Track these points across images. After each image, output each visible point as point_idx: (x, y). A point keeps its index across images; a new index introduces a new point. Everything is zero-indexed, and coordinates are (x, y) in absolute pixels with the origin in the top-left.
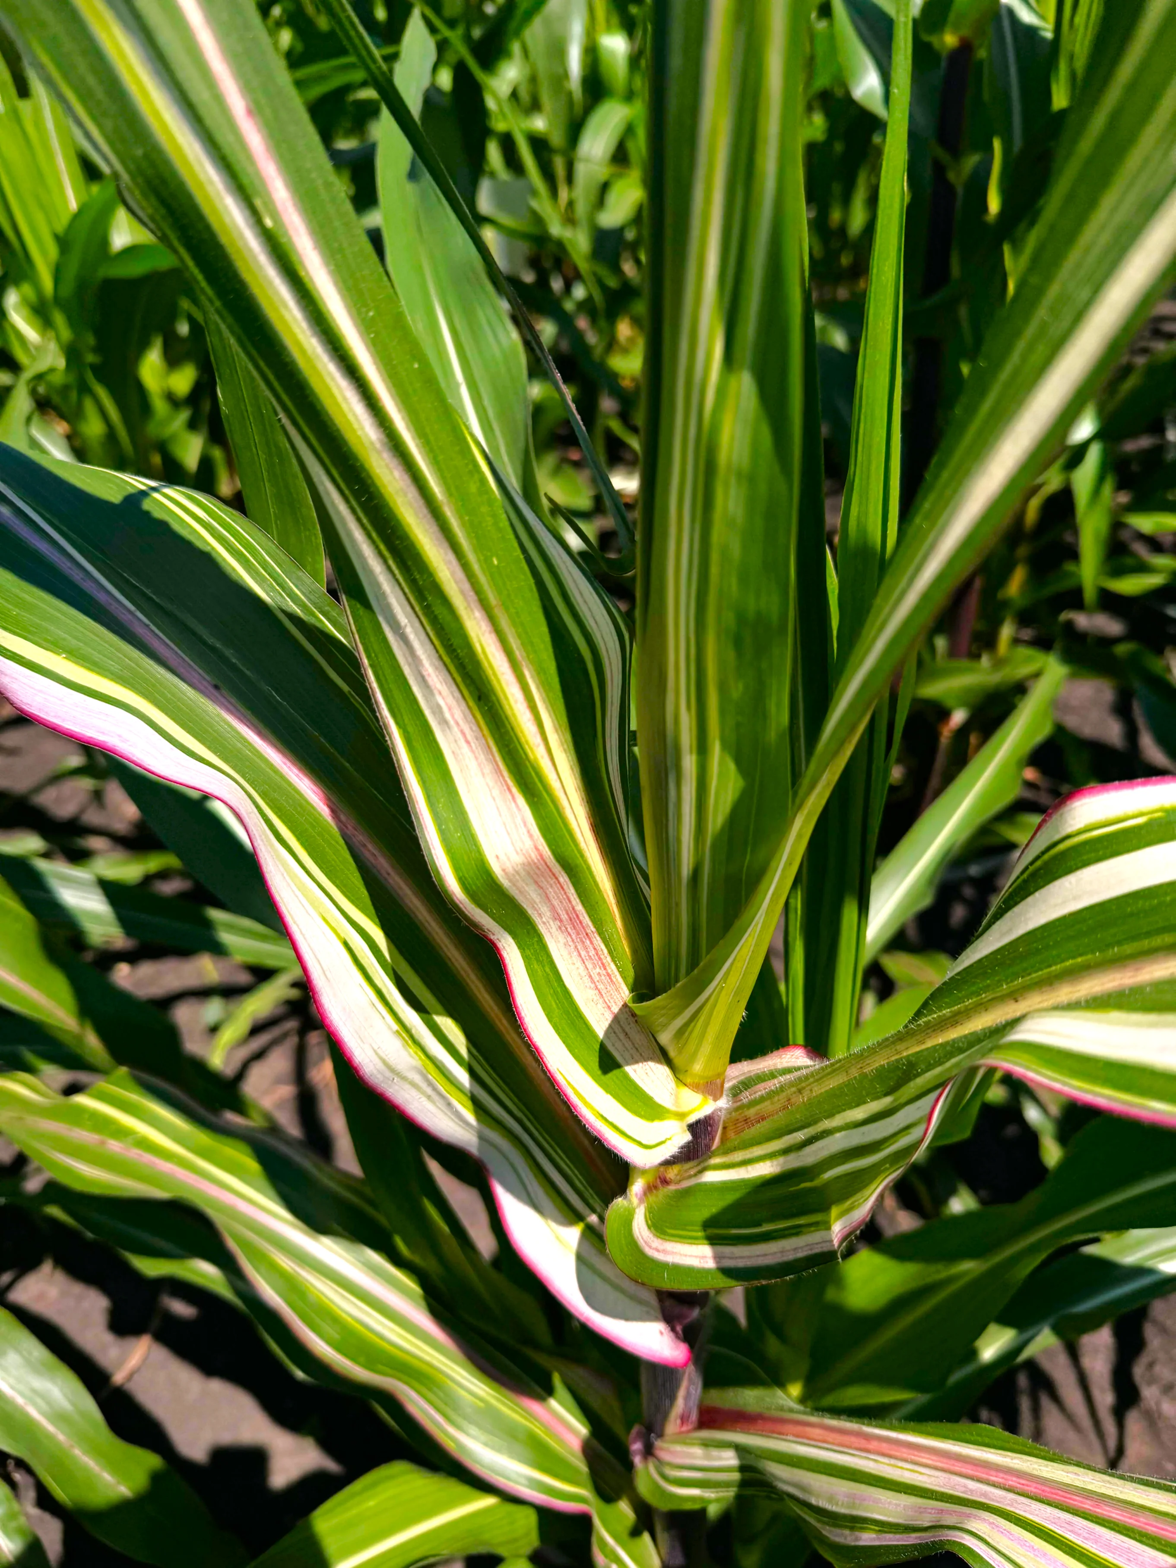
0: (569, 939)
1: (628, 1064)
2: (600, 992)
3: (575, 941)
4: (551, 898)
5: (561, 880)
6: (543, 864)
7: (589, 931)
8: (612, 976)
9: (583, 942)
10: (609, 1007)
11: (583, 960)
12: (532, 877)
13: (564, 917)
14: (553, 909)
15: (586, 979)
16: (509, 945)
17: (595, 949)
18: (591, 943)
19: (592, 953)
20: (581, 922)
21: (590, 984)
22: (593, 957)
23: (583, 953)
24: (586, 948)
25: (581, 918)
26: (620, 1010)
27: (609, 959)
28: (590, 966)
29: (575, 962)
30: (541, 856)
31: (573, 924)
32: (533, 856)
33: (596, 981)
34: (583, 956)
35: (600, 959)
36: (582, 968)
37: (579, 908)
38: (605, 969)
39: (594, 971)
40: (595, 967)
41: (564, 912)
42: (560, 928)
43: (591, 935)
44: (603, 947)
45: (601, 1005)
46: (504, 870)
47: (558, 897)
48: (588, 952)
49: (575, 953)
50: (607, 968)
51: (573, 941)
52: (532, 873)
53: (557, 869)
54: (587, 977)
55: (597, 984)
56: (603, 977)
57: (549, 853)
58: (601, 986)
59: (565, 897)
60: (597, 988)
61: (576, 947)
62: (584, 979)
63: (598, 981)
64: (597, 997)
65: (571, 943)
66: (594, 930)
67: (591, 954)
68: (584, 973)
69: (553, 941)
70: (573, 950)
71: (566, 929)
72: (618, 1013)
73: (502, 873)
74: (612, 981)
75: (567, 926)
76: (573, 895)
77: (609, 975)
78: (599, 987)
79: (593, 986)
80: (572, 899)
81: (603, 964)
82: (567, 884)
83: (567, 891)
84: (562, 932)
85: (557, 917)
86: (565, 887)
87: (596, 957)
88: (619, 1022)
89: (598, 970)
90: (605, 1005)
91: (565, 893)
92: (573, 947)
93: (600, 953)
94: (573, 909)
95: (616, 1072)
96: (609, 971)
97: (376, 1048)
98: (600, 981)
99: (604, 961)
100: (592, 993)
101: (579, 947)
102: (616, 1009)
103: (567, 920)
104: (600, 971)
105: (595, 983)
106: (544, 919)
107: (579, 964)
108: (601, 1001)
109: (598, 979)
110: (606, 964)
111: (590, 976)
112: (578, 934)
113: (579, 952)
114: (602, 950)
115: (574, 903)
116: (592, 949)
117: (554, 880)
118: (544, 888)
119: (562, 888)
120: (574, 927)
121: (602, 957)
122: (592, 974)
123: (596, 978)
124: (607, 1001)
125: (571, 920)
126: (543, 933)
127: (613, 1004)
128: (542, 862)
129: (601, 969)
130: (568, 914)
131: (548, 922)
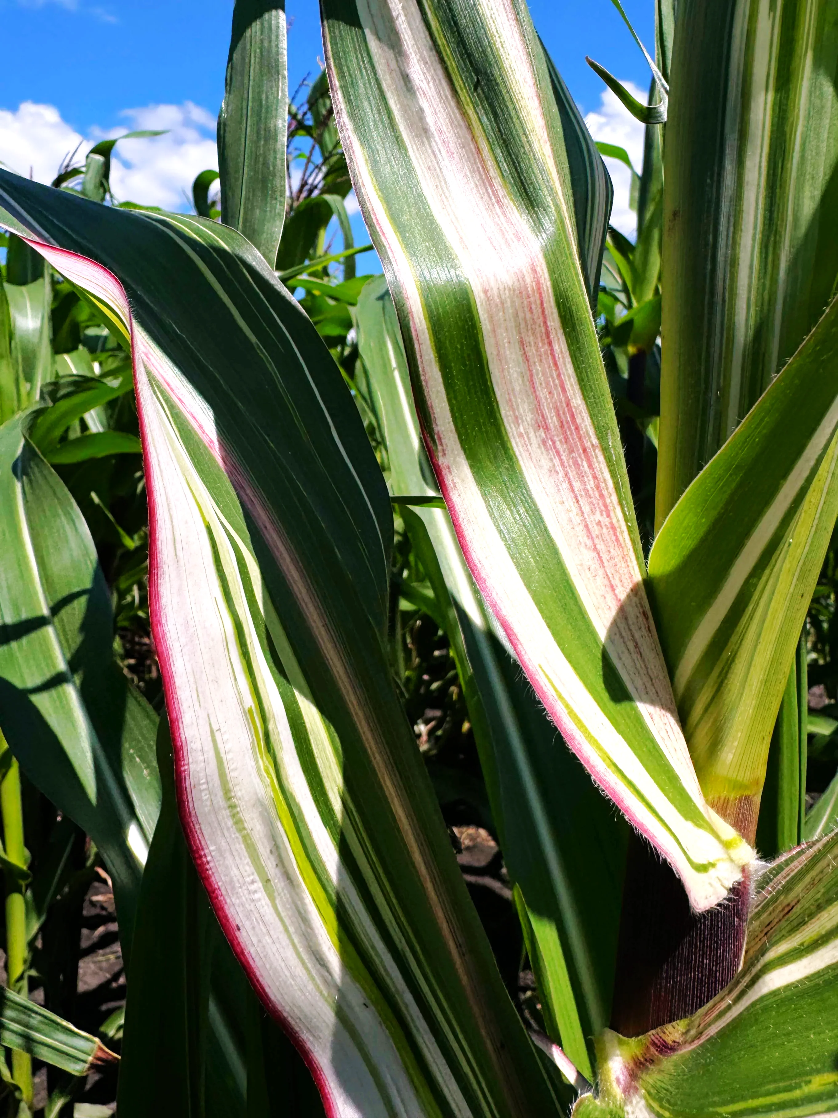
0: (557, 461)
1: (642, 700)
2: (600, 557)
3: (566, 464)
4: (537, 385)
5: (556, 347)
6: (538, 302)
7: (588, 445)
8: (618, 530)
9: (576, 464)
10: (612, 586)
11: (576, 497)
12: (518, 326)
13: (553, 421)
14: (538, 409)
15: (580, 529)
16: (463, 481)
17: (595, 477)
18: (590, 466)
19: (591, 484)
20: (577, 428)
21: (586, 538)
22: (591, 492)
23: (577, 485)
24: (581, 476)
25: (578, 421)
26: (628, 596)
27: (614, 498)
28: (586, 509)
29: (565, 499)
30: (538, 283)
31: (564, 433)
32: (528, 281)
33: (594, 536)
34: (576, 490)
35: (602, 496)
36: (575, 510)
37: (578, 401)
38: (608, 516)
39: (592, 518)
40: (593, 512)
41: (553, 413)
42: (544, 442)
43: (590, 451)
44: (607, 475)
45: (600, 580)
46: (486, 292)
47: (548, 384)
48: (584, 483)
49: (565, 485)
50: (612, 514)
51: (562, 464)
52: (521, 315)
53: (554, 322)
54: (581, 527)
55: (597, 541)
56: (605, 530)
57: (549, 283)
58: (600, 546)
59: (557, 382)
60: (595, 549)
61: (566, 474)
62: (576, 529)
63: (597, 536)
64: (595, 565)
65: (559, 468)
66: (595, 441)
67: (588, 487)
68: (577, 519)
69: (532, 466)
70: (561, 479)
71: (554, 443)
72: (624, 602)
73: (482, 296)
74: (617, 540)
75: (556, 439)
76: (569, 377)
77: (613, 528)
78: (598, 546)
79: (589, 543)
80: (568, 387)
81: (606, 506)
82: (563, 358)
83: (562, 370)
84: (547, 450)
85: (542, 424)
86: (560, 363)
87: (597, 494)
88: (626, 619)
89: (598, 517)
90: (606, 582)
91: (559, 375)
92: (561, 474)
93: (603, 485)
94: (568, 404)
95: (625, 705)
96: (614, 521)
97: (215, 727)
98: (600, 536)
99: (608, 501)
100: (589, 556)
101: (571, 475)
102: (623, 592)
103: (555, 427)
104: (601, 519)
105: (592, 538)
106: (521, 429)
107: (570, 502)
108: (601, 572)
109: (597, 532)
110: (610, 508)
111: (586, 526)
112: (571, 451)
113: (570, 483)
114: (605, 480)
115: (570, 393)
116: (591, 477)
117: (546, 347)
118: (531, 361)
119: (556, 364)
120: (566, 439)
121: (605, 492)
122: (588, 520)
123: (595, 530)
124: (610, 575)
125: (562, 426)
126: (517, 453)
127: (619, 584)
128: (537, 295)
129: (602, 515)
130: (558, 415)
131: (527, 433)
